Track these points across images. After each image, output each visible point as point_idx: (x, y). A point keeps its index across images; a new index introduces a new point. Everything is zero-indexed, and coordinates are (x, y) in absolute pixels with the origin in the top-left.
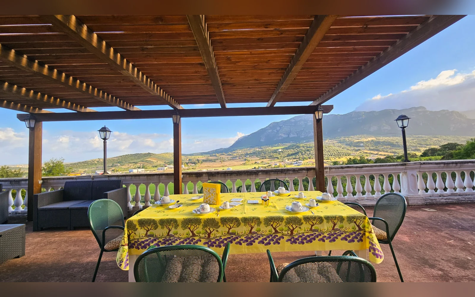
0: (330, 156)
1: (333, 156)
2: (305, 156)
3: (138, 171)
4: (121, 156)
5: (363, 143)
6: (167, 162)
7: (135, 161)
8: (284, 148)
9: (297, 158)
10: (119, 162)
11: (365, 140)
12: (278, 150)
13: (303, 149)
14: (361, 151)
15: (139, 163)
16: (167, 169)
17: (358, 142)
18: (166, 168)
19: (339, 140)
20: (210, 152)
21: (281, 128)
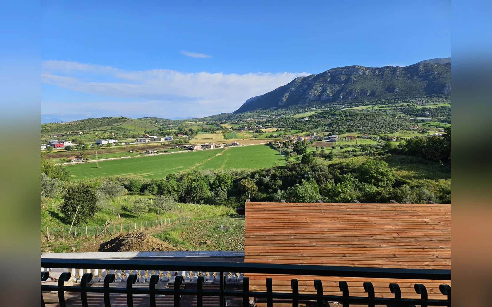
0: (379, 129)
1: (382, 130)
2: (342, 129)
3: (108, 142)
4: (83, 121)
5: (429, 110)
6: (148, 131)
7: (103, 128)
8: (311, 116)
9: (330, 131)
10: (80, 129)
11: (431, 106)
12: (303, 118)
13: (339, 118)
14: (425, 123)
15: (108, 131)
16: (149, 141)
17: (423, 110)
18: (147, 140)
19: (394, 105)
20: (206, 118)
21: (309, 86)
